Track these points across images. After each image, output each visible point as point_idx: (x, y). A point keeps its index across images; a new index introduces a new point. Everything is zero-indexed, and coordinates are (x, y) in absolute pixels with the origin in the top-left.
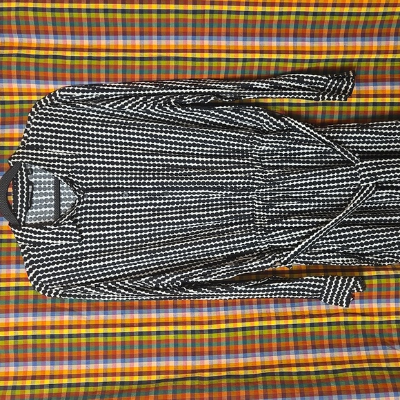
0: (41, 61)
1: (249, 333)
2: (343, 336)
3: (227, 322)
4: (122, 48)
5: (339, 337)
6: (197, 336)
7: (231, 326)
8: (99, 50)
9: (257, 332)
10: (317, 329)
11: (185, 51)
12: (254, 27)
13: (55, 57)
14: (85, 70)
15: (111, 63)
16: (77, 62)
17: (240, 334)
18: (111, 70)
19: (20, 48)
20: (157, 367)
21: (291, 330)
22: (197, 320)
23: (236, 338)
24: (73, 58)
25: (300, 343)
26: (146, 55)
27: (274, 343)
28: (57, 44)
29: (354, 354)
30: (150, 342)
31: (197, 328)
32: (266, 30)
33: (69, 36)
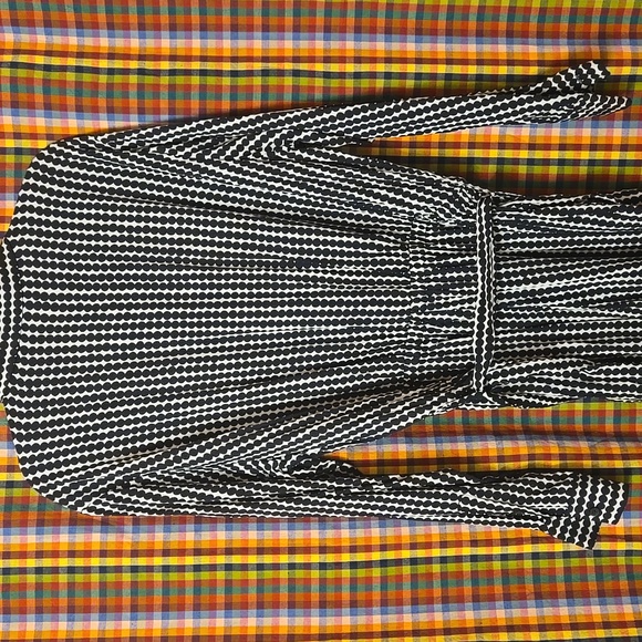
0: (55, 76)
1: (422, 569)
2: (592, 576)
3: (383, 548)
4: (199, 54)
5: (584, 579)
6: (330, 574)
7: (390, 555)
8: (157, 58)
9: (436, 568)
10: (543, 564)
11: (312, 60)
12: (435, 18)
13: (79, 69)
14: (133, 92)
15: (180, 80)
16: (118, 79)
17: (407, 570)
18: (179, 93)
19: (16, 52)
20: (258, 627)
21: (497, 565)
22: (329, 544)
23: (399, 578)
24: (111, 72)
25: (514, 589)
26: (242, 66)
27: (468, 588)
28: (83, 46)
29: (612, 610)
30: (245, 582)
31: (330, 558)
32: (457, 24)
33: (104, 32)
